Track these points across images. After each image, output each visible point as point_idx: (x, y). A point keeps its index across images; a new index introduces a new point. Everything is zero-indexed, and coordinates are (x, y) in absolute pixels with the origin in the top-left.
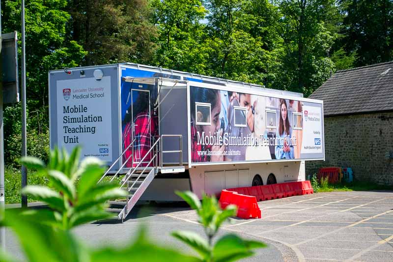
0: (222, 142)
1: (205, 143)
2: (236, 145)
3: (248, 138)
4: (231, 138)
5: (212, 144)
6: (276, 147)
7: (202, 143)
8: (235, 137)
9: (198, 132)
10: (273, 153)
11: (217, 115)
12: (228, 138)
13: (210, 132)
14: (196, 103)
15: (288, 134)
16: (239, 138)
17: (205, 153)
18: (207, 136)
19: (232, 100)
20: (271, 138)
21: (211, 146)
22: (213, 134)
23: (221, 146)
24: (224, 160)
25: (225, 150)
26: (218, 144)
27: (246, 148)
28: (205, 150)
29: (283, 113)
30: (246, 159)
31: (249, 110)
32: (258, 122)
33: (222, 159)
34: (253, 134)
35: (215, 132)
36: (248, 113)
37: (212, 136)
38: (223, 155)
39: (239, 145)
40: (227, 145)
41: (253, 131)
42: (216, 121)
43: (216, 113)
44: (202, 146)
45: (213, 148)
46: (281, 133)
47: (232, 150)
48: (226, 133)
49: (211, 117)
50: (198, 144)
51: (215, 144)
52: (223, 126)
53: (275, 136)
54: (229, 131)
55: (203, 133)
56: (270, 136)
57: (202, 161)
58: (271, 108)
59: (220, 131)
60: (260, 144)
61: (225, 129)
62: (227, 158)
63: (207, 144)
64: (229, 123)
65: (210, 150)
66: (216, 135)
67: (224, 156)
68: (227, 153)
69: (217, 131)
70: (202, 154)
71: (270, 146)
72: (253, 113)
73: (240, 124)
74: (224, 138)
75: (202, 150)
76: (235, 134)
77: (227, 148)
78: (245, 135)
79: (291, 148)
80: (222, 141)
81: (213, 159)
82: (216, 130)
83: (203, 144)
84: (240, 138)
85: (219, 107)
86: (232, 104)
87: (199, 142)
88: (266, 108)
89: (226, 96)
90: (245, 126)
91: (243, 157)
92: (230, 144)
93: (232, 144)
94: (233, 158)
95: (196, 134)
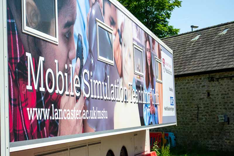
0: (79, 89)
1: (45, 86)
2: (101, 97)
3: (115, 86)
4: (93, 83)
5: (61, 92)
7: (39, 86)
8: (100, 82)
9: (29, 55)
10: (142, 116)
11: (70, 25)
12: (89, 82)
13: (56, 61)
15: (153, 88)
16: (105, 85)
17: (46, 116)
18: (49, 70)
19: (93, 4)
20: (139, 91)
21: (60, 96)
22: (61, 66)
23: (77, 98)
24: (84, 130)
25: (85, 108)
26: (72, 94)
27: (114, 105)
28: (46, 107)
29: (148, 54)
30: (116, 127)
31: (115, 35)
32: (126, 62)
33: (79, 128)
34: (121, 80)
35: (66, 63)
36: (114, 40)
37: (61, 73)
38: (81, 118)
39: (105, 98)
40: (87, 96)
41: (121, 76)
42: (67, 37)
43: (68, 19)
44: (39, 93)
45: (64, 101)
46: (148, 86)
47: (95, 109)
48: (85, 71)
49: (57, 26)
50: (29, 87)
51: (67, 93)
52: (80, 54)
53: (143, 90)
54: (91, 68)
55: (41, 59)
56: (138, 87)
57: (39, 137)
58: (138, 43)
59: (75, 65)
60: (129, 100)
61: (84, 61)
62: (89, 126)
63: (50, 91)
64: (90, 51)
65: (58, 106)
66: (67, 71)
67: (84, 121)
68: (89, 115)
69: (71, 64)
70: (39, 116)
72: (121, 43)
73: (105, 57)
74: (84, 80)
75: (39, 106)
76: (99, 74)
77: (87, 102)
78: (112, 82)
80: (79, 86)
81: (63, 128)
82: (69, 61)
83: (42, 89)
84: (106, 84)
85: (74, 8)
86: (94, 12)
87: (32, 84)
88: (133, 39)
90: (112, 62)
91: (110, 124)
92: (92, 96)
93: (95, 97)
94: (97, 124)
95: (24, 59)
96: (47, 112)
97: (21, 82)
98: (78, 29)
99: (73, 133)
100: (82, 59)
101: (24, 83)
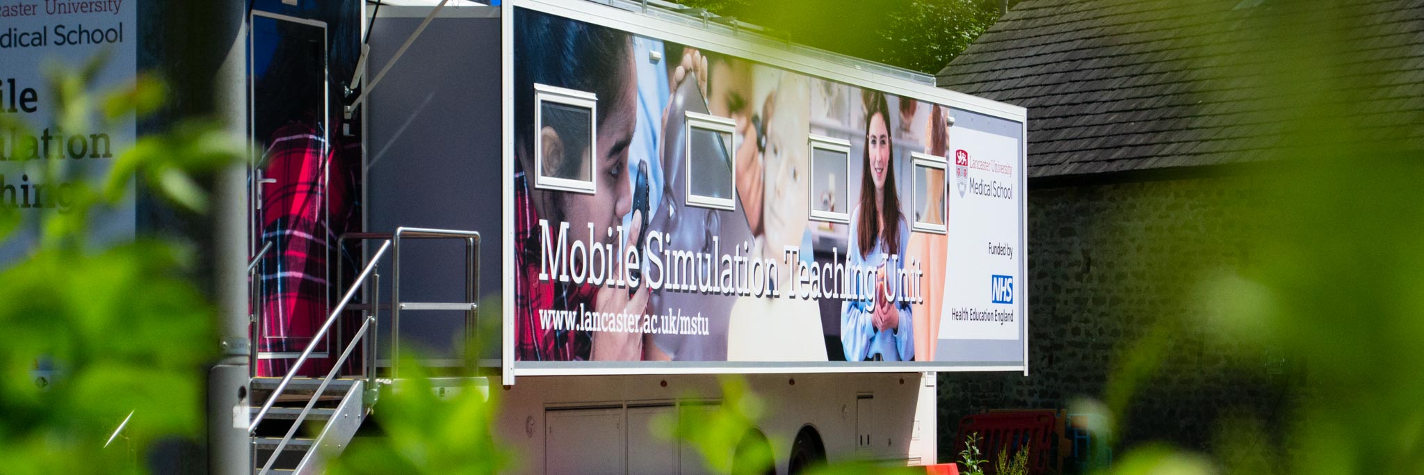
0: (636, 274)
1: (569, 273)
2: (693, 287)
3: (738, 258)
4: (672, 257)
5: (598, 282)
6: (845, 305)
7: (560, 272)
8: (690, 254)
9: (544, 223)
10: (832, 333)
11: (620, 148)
12: (662, 256)
13: (591, 225)
14: (537, 86)
15: (892, 251)
16: (704, 260)
17: (571, 324)
18: (578, 244)
19: (679, 83)
20: (828, 266)
21: (595, 289)
22: (601, 233)
23: (632, 292)
24: (646, 355)
25: (650, 310)
26: (620, 283)
27: (731, 305)
28: (571, 309)
29: (876, 153)
30: (732, 355)
31: (744, 133)
32: (778, 192)
33: (635, 349)
34: (758, 241)
35: (611, 225)
36: (739, 148)
37: (599, 246)
38: (639, 331)
39: (703, 289)
40: (656, 286)
41: (759, 231)
42: (614, 175)
43: (618, 137)
44: (558, 285)
45: (603, 297)
46: (866, 247)
47: (675, 314)
48: (653, 234)
49: (595, 160)
50: (543, 276)
51: (610, 281)
52: (641, 202)
54: (668, 225)
55: (564, 226)
56: (823, 253)
57: (558, 358)
58: (831, 132)
59: (630, 225)
60: (783, 290)
61: (651, 214)
62: (657, 346)
63: (578, 280)
64: (667, 189)
65: (591, 307)
66: (613, 240)
67: (646, 337)
68: (657, 325)
69: (621, 224)
70: (558, 324)
71: (822, 301)
72: (762, 149)
73: (710, 194)
74: (648, 253)
75: (559, 306)
76: (689, 236)
77: (656, 299)
78: (726, 247)
79: (902, 315)
80: (636, 266)
81: (599, 346)
82: (616, 219)
83: (564, 278)
84: (708, 256)
85: (630, 111)
86: (680, 100)
87: (548, 271)
88: (812, 126)
89: (654, 61)
90: (730, 203)
91: (716, 346)
92: (668, 286)
93: (676, 286)
94: (679, 346)
95: (537, 230)
96: (570, 317)
97: (532, 269)
98: (637, 152)
99: (622, 359)
100: (645, 210)
101: (535, 270)
